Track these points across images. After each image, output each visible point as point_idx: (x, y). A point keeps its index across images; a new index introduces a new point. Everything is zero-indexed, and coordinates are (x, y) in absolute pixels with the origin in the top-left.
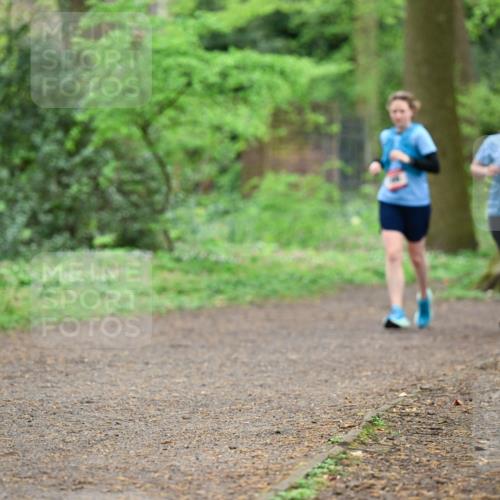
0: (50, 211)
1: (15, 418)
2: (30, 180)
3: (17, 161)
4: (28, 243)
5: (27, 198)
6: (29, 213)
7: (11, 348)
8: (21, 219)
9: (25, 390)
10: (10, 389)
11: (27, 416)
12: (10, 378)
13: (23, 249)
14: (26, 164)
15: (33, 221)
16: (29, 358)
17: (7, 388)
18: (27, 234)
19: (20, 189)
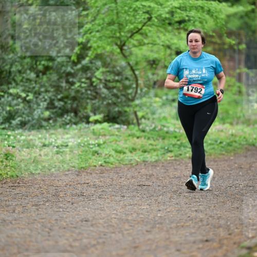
0: (60, 100)
1: (40, 231)
2: (49, 80)
3: (40, 67)
4: (48, 120)
5: (47, 91)
6: (48, 101)
7: (37, 186)
8: (44, 105)
9: (46, 213)
10: (37, 213)
11: (47, 230)
12: (36, 205)
13: (44, 123)
14: (47, 68)
15: (51, 106)
16: (48, 192)
17: (35, 211)
18: (47, 114)
19: (42, 86)
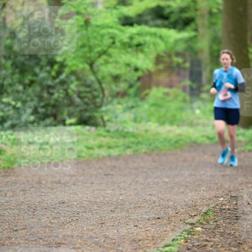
0: (43, 107)
2: (34, 91)
3: (27, 81)
4: (32, 123)
5: (32, 100)
6: (33, 107)
8: (29, 111)
9: (31, 197)
10: (24, 197)
11: (32, 210)
12: (23, 191)
13: (30, 126)
14: (32, 83)
15: (35, 112)
16: (33, 181)
17: (22, 196)
18: (32, 118)
19: (28, 96)
